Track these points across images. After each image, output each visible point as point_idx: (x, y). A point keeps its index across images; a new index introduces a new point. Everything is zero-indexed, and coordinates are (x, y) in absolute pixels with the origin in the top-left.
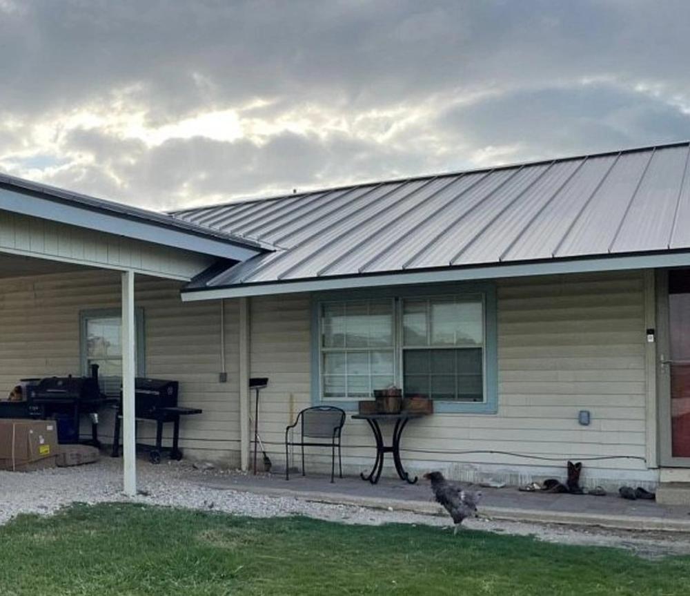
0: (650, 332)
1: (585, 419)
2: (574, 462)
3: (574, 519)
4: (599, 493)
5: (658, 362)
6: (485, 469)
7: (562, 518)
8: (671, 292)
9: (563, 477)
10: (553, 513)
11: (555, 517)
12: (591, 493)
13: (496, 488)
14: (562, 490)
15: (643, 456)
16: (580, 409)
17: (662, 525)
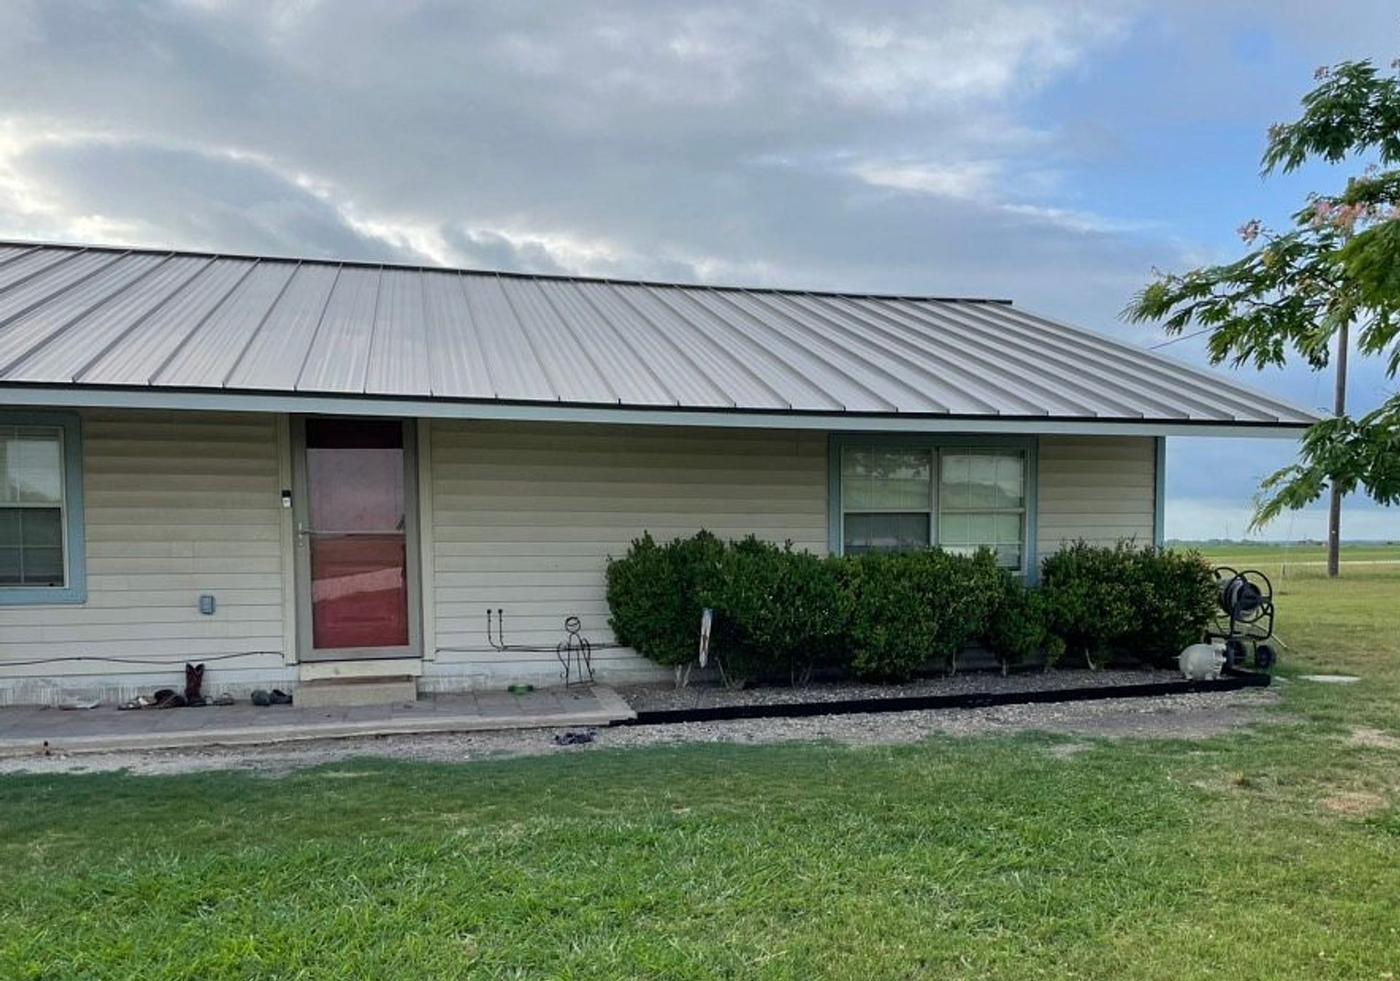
0: (286, 494)
1: (208, 607)
2: (195, 665)
3: (185, 740)
4: (226, 702)
5: (296, 533)
6: (68, 684)
7: (170, 741)
8: (311, 444)
9: (179, 684)
10: (159, 736)
11: (160, 741)
12: (215, 703)
13: (85, 709)
14: (178, 702)
15: (280, 649)
16: (202, 593)
17: (294, 733)
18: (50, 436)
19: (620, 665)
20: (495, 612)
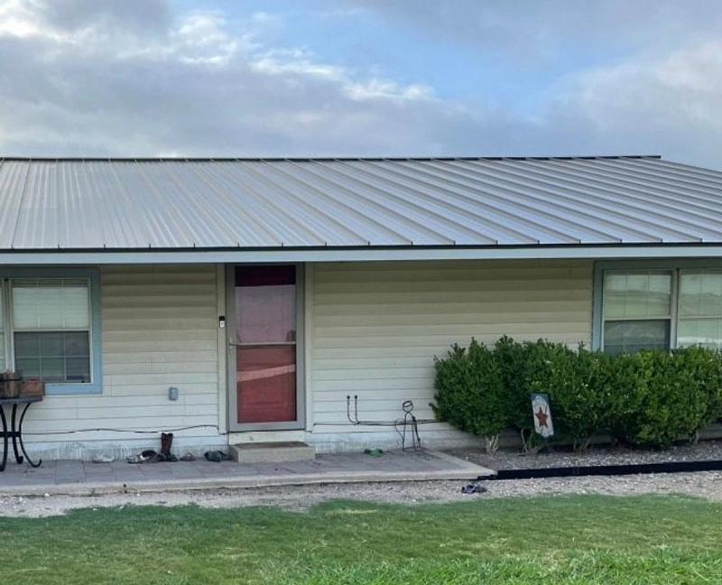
0: (222, 318)
1: (174, 395)
2: (167, 433)
4: (189, 459)
5: (228, 344)
6: (92, 446)
8: (237, 286)
9: (157, 447)
12: (182, 459)
13: (108, 462)
14: (161, 459)
15: (217, 424)
16: (170, 386)
18: (84, 284)
19: (437, 436)
20: (352, 398)
